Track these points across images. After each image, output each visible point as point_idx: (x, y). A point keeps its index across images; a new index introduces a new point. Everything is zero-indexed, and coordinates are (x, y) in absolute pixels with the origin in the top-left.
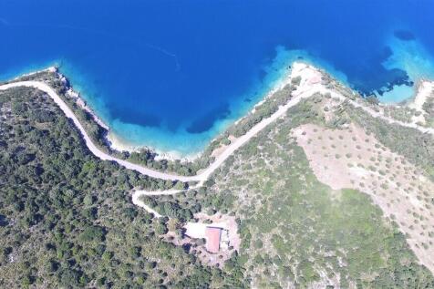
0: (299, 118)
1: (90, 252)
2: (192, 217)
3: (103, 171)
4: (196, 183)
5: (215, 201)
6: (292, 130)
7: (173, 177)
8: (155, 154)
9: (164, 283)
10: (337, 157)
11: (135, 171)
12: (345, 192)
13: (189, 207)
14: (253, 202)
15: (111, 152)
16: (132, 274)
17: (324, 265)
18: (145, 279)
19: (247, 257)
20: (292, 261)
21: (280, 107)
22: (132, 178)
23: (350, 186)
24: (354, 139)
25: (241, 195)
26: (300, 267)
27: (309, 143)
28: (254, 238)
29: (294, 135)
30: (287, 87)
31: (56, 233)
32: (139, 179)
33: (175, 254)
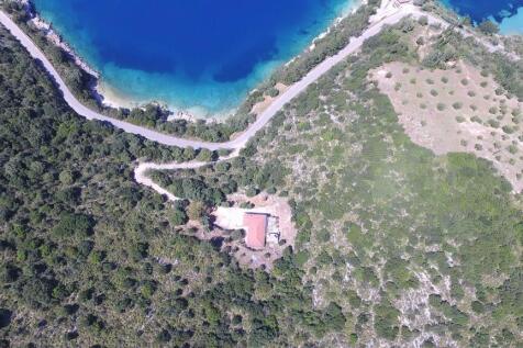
0: (380, 53)
1: (69, 252)
2: (224, 199)
3: (89, 136)
4: (229, 152)
5: (257, 176)
6: (370, 71)
7: (197, 144)
8: (168, 113)
9: (184, 294)
10: (440, 107)
11: (138, 136)
12: (454, 157)
13: (220, 185)
14: (314, 175)
15: (101, 108)
16: (133, 282)
17: (425, 264)
18: (155, 289)
19: (306, 254)
20: (375, 259)
21: (352, 40)
22: (133, 145)
23: (462, 149)
24: (464, 82)
25: (297, 167)
26: (388, 267)
27: (397, 89)
28: (317, 227)
29: (374, 78)
30: (361, 10)
31: (16, 225)
32: (144, 146)
33: (200, 253)
